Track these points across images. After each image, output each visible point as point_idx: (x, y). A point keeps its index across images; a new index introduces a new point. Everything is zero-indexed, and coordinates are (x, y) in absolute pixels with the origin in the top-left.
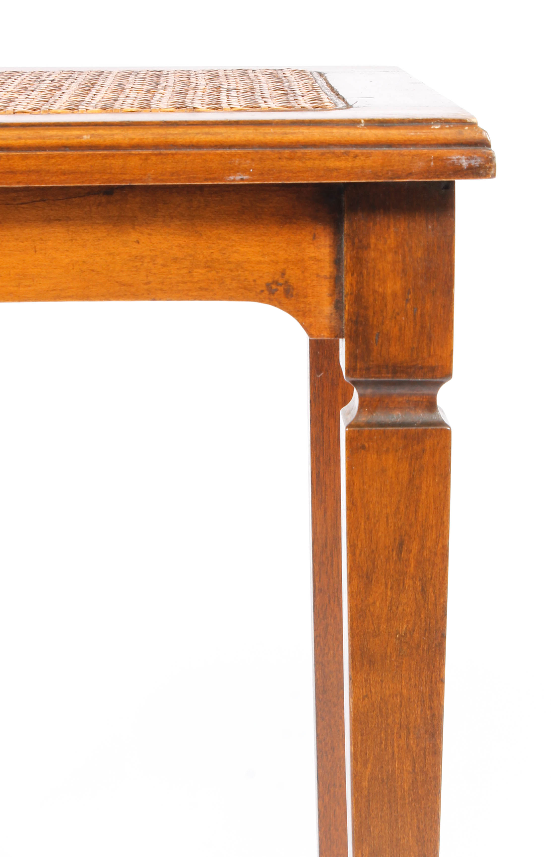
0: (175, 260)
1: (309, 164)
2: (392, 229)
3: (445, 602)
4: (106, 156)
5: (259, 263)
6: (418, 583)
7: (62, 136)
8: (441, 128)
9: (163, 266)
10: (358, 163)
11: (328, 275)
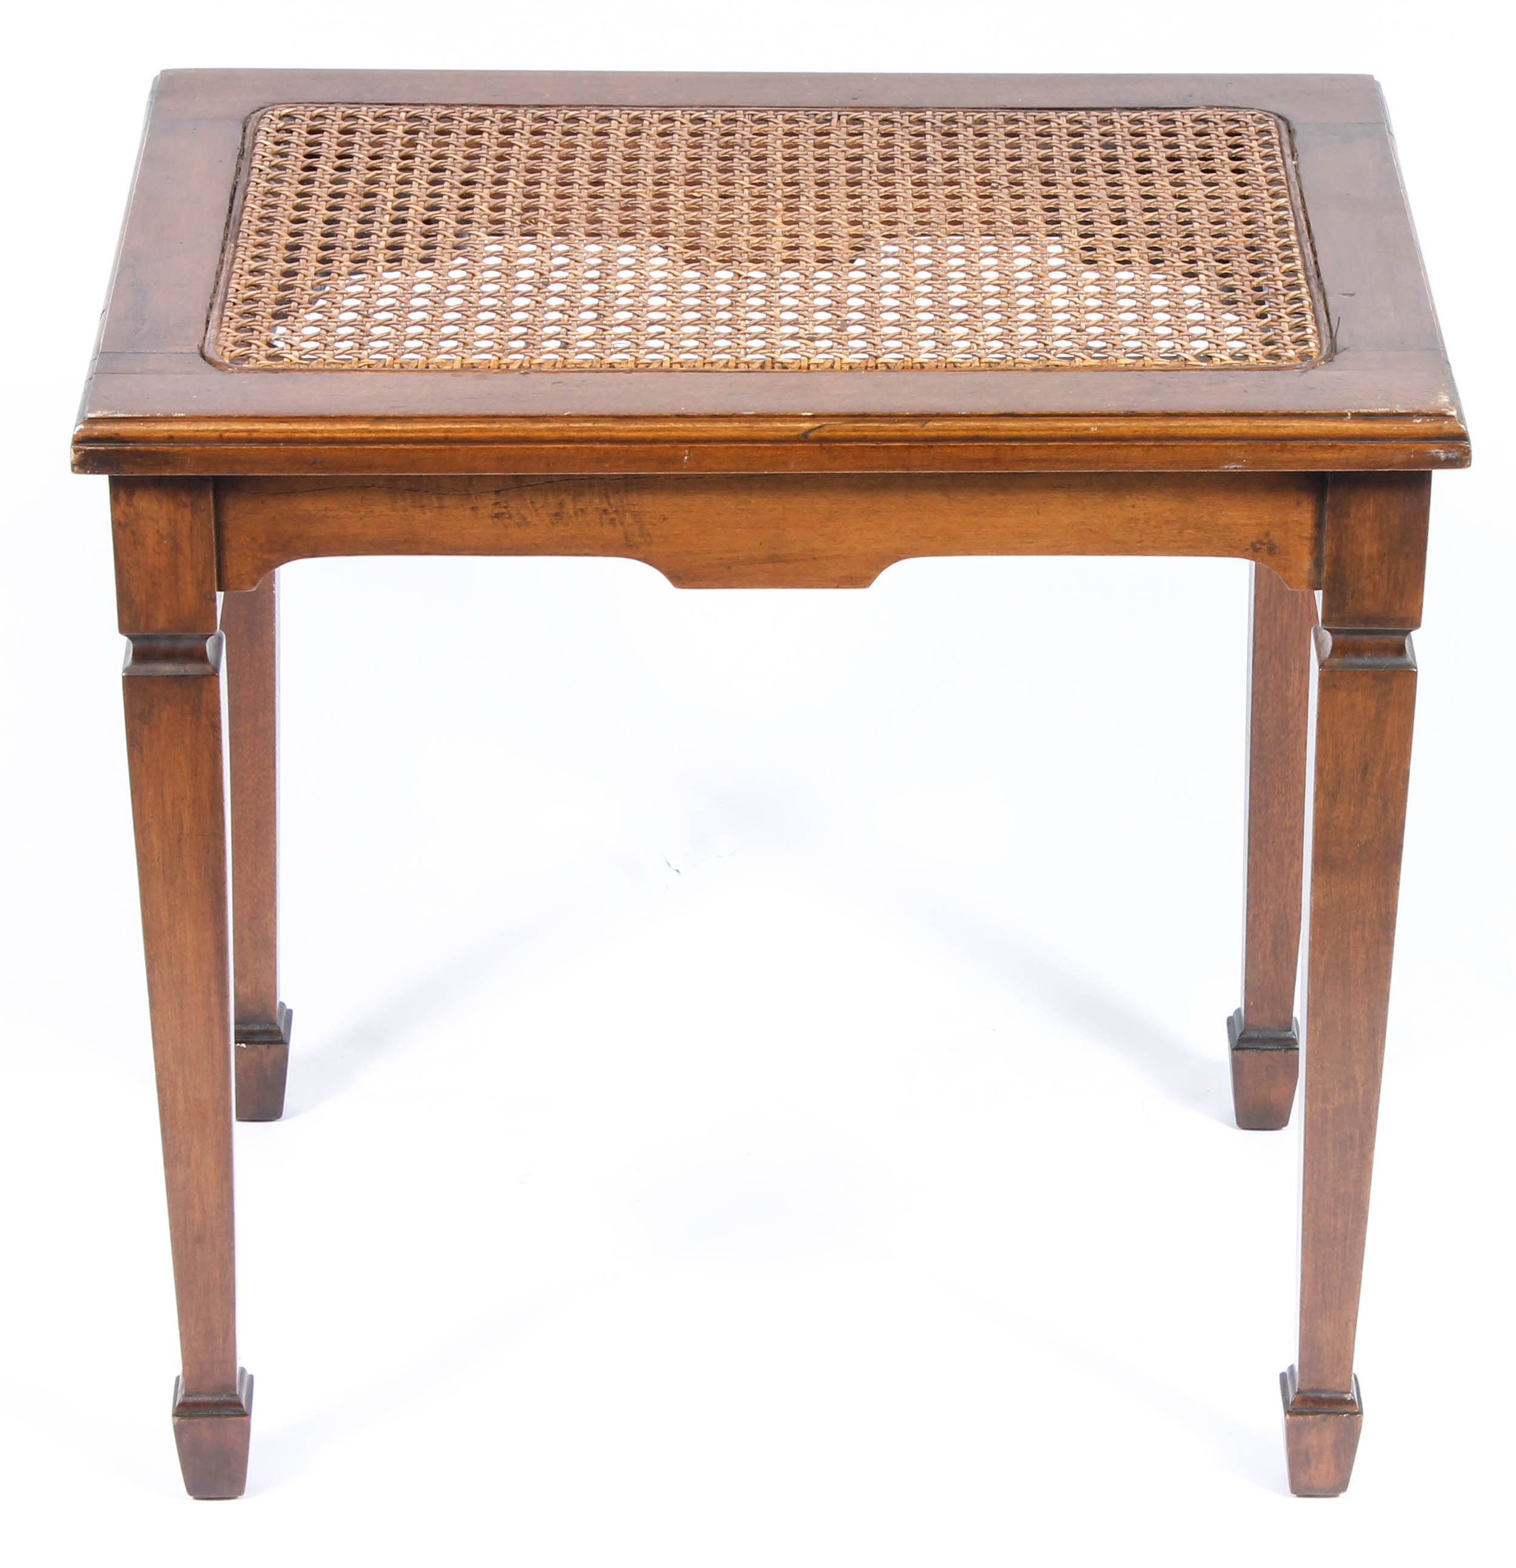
0: (1167, 522)
1: (1298, 456)
2: (1371, 501)
3: (1404, 817)
4: (1112, 447)
5: (1246, 525)
6: (1380, 801)
7: (1071, 428)
8: (1422, 422)
9: (1156, 527)
10: (1343, 455)
11: (1309, 536)
